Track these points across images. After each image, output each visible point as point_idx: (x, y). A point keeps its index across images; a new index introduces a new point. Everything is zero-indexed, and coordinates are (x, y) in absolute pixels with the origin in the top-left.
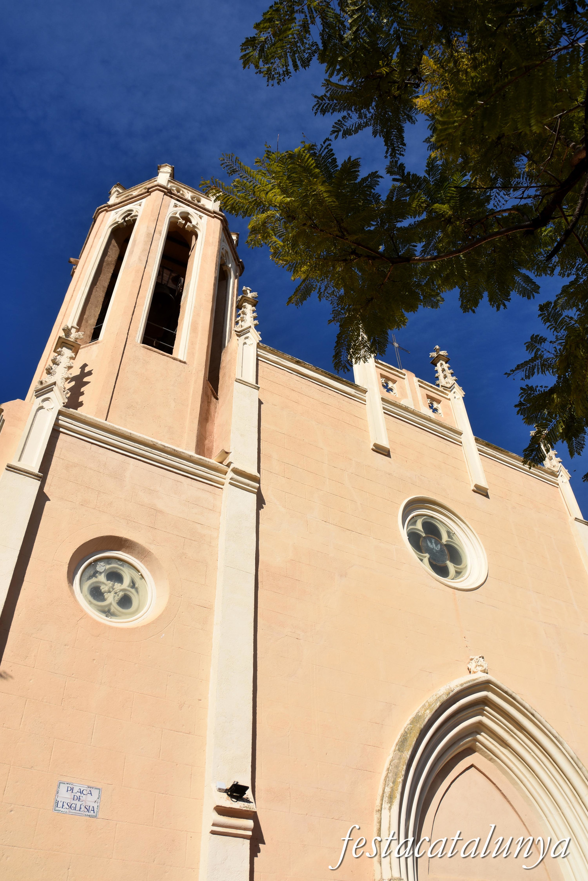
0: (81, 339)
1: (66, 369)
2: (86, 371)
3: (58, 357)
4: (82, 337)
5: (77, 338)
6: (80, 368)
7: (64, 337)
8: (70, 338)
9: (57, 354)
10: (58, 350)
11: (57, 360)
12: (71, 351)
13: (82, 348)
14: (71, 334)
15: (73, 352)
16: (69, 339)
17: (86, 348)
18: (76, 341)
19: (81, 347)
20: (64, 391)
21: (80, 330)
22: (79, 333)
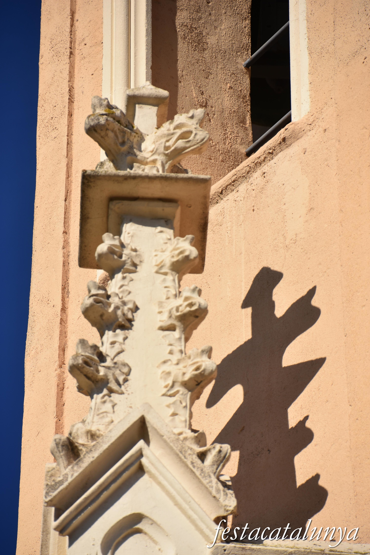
0: (198, 151)
1: (177, 334)
2: (279, 312)
3: (113, 287)
4: (202, 134)
5: (178, 152)
6: (245, 305)
7: (109, 168)
8: (143, 162)
9: (100, 274)
10: (102, 248)
11: (115, 301)
12: (169, 233)
13: (221, 193)
14: (142, 139)
15: (181, 234)
16: (137, 170)
17: (242, 187)
18: (176, 169)
19: (215, 188)
20: (202, 456)
21: (180, 102)
22: (179, 118)
